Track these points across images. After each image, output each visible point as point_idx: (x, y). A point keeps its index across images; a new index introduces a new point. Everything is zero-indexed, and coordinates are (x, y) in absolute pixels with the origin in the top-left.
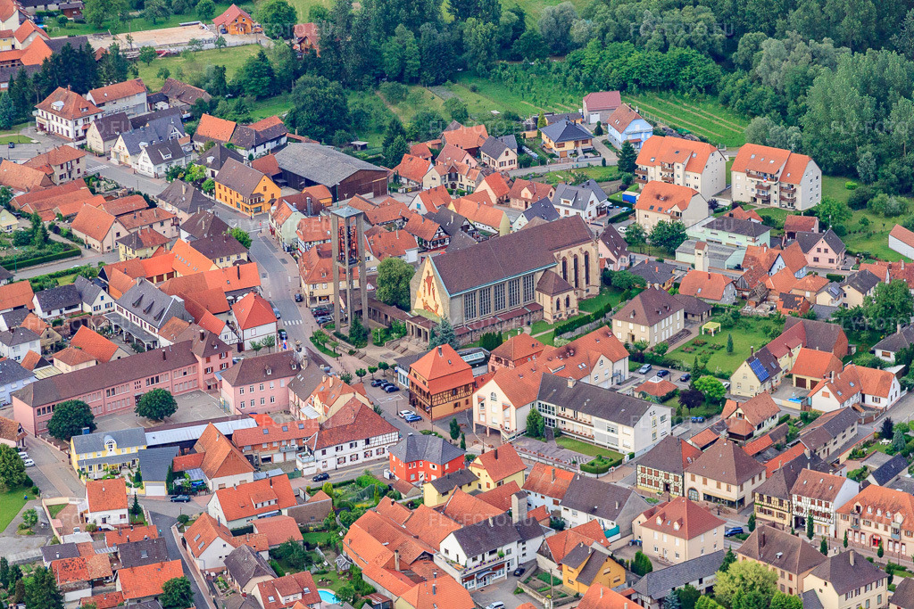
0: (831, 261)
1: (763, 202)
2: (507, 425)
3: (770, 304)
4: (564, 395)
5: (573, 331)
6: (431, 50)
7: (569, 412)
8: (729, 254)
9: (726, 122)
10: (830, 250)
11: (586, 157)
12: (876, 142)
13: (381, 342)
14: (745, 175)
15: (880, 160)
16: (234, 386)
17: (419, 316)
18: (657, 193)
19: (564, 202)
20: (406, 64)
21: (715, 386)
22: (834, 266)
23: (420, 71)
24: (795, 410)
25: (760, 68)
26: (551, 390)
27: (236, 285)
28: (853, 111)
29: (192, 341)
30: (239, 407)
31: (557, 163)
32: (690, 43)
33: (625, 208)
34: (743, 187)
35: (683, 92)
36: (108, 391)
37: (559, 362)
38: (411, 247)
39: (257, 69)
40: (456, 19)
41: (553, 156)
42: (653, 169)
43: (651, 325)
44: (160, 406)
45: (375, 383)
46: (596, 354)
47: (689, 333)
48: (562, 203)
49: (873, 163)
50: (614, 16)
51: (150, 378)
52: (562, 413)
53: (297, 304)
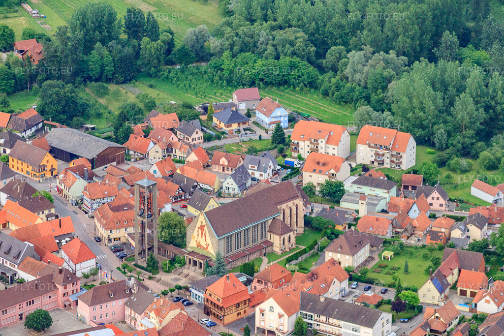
0: (441, 205)
1: (379, 164)
2: (281, 328)
3: (416, 237)
4: (318, 307)
5: (297, 259)
6: (121, 60)
7: (323, 318)
8: (377, 202)
9: (330, 108)
10: (441, 198)
11: (246, 134)
12: (445, 122)
13: (169, 270)
14: (368, 146)
15: (449, 134)
16: (90, 306)
17: (193, 252)
18: (317, 160)
19: (251, 167)
20: (104, 70)
21: (414, 298)
22: (443, 208)
23: (113, 74)
24: (465, 312)
25: (348, 71)
26: (308, 303)
27: (59, 232)
28: (431, 102)
29: (52, 275)
30: (93, 320)
31: (227, 138)
32: (294, 54)
33: (290, 170)
34: (365, 155)
35: (294, 87)
36: (3, 311)
37: (309, 284)
38: (167, 202)
39: (6, 74)
40: (129, 38)
41: (224, 133)
42: (303, 143)
43: (353, 255)
44: (43, 322)
45: (175, 300)
46: (331, 277)
47: (373, 259)
48: (250, 167)
49: (445, 136)
50: (237, 35)
51: (28, 301)
52: (318, 319)
53: (97, 243)
